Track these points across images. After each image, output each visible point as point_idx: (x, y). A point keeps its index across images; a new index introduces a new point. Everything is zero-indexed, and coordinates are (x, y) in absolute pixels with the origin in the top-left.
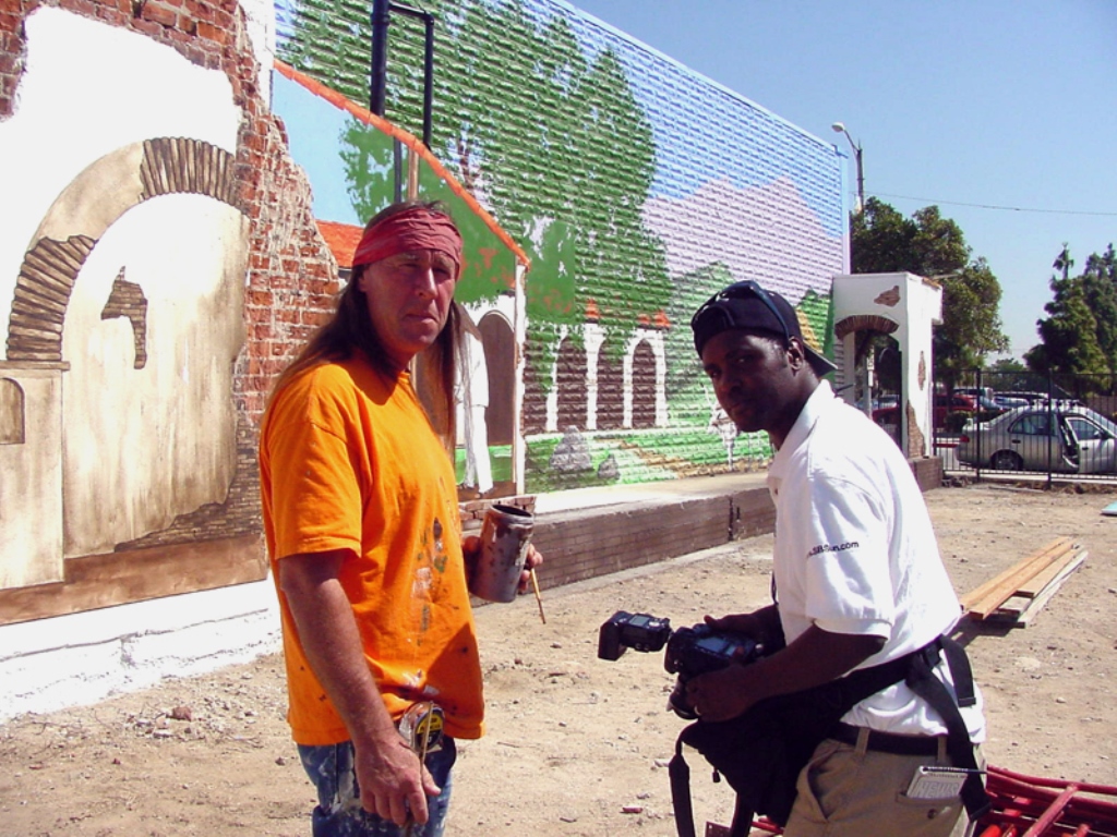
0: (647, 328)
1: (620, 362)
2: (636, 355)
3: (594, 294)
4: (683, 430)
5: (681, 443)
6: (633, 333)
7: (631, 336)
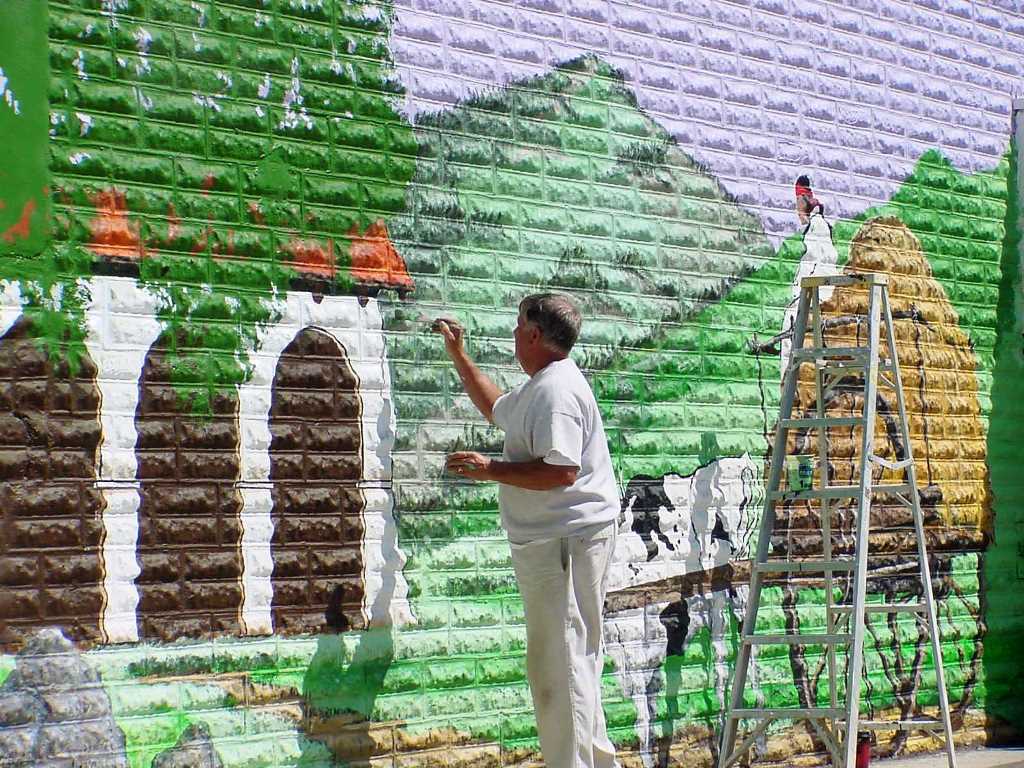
0: (321, 288)
1: (226, 408)
2: (282, 382)
3: (121, 175)
4: (467, 636)
5: (461, 682)
6: (270, 305)
7: (263, 317)
